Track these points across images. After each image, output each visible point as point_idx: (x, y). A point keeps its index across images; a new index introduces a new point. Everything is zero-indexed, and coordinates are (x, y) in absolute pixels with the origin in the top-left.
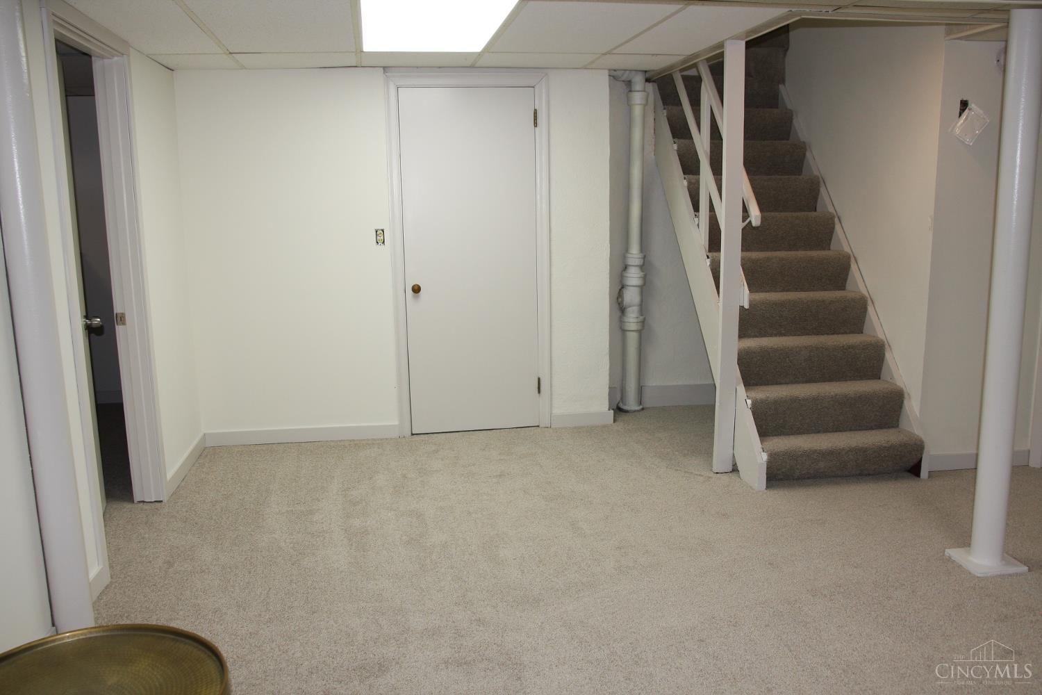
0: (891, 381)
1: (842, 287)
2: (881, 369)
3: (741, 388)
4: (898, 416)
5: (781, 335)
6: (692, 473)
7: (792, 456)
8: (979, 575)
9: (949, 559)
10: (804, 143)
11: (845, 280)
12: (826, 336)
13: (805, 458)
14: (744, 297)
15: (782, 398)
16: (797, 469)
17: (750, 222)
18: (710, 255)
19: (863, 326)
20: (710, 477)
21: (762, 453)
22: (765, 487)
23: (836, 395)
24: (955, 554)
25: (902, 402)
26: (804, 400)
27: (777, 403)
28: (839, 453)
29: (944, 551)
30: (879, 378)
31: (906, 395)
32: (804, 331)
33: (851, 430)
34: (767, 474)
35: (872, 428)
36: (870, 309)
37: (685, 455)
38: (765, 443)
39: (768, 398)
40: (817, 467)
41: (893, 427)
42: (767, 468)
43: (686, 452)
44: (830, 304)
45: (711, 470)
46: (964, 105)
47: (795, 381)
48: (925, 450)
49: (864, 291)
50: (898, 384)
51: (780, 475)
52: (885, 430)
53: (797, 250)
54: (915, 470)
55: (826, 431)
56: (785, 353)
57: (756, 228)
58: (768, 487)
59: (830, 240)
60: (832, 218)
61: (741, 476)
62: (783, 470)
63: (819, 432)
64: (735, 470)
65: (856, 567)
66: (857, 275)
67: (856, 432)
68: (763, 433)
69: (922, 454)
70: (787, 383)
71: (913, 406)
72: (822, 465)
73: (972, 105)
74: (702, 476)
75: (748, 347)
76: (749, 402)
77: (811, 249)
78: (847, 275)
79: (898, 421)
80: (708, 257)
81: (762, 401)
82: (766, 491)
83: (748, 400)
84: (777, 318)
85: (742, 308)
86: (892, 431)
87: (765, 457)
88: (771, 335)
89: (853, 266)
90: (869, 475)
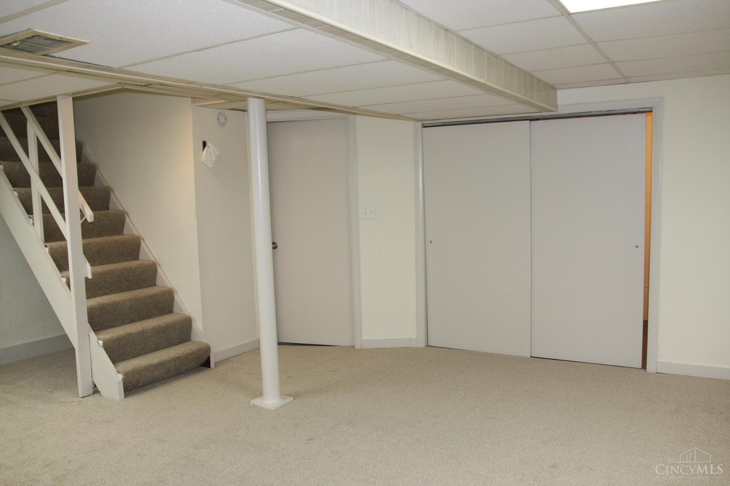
0: (181, 312)
1: (136, 258)
2: (173, 306)
3: (92, 334)
4: (190, 333)
5: (106, 294)
6: (65, 402)
7: (137, 372)
8: (273, 409)
9: (254, 406)
10: (94, 164)
11: (138, 253)
12: (134, 291)
13: (145, 371)
14: (88, 271)
15: (121, 335)
16: (141, 379)
17: (86, 220)
18: (46, 244)
19: (155, 282)
20: (80, 401)
21: (118, 374)
22: (124, 397)
23: (154, 327)
24: (256, 402)
25: (191, 324)
26: (136, 334)
27: (119, 339)
28: (165, 363)
29: (249, 402)
30: (173, 312)
31: (193, 320)
32: (121, 290)
33: (165, 348)
34: (124, 387)
35: (176, 344)
36: (159, 270)
37: (51, 392)
38: (118, 367)
39: (113, 337)
40: (153, 375)
41: (187, 341)
42: (123, 384)
43: (50, 390)
44: (135, 269)
45: (78, 396)
46: (204, 144)
47: (123, 323)
48: (211, 350)
49: (153, 259)
50: (186, 313)
51: (132, 386)
52: (185, 344)
53: (103, 237)
54: (207, 364)
55: (151, 352)
56: (115, 305)
57: (91, 223)
58: (126, 396)
59: (123, 228)
60: (123, 214)
61: (102, 394)
62: (133, 383)
63: (146, 353)
64: (96, 391)
65: (209, 426)
66: (146, 248)
67: (168, 348)
68: (115, 361)
69: (209, 353)
70: (118, 326)
71: (198, 325)
72: (156, 373)
73: (208, 144)
74: (74, 402)
75: (91, 305)
76: (101, 342)
77: (112, 235)
78: (139, 250)
79: (190, 337)
80: (46, 246)
81: (109, 340)
82: (125, 399)
83: (99, 342)
84: (103, 283)
85: (87, 279)
86: (189, 343)
87: (120, 377)
88: (100, 295)
89: (143, 244)
90: (182, 373)
